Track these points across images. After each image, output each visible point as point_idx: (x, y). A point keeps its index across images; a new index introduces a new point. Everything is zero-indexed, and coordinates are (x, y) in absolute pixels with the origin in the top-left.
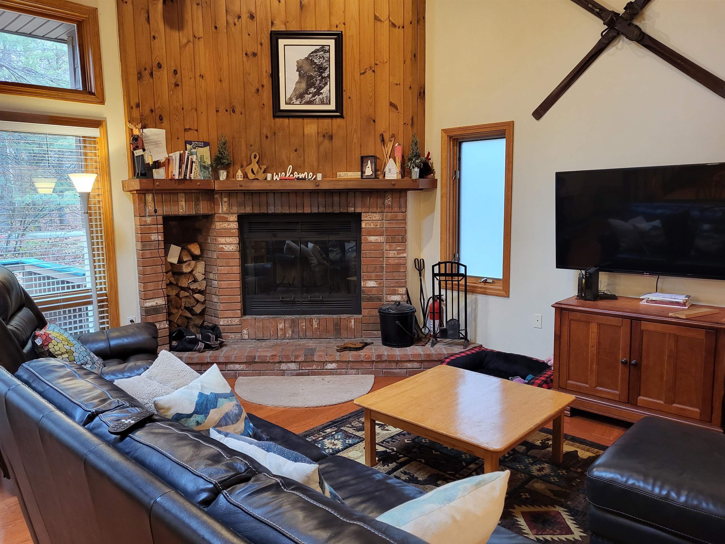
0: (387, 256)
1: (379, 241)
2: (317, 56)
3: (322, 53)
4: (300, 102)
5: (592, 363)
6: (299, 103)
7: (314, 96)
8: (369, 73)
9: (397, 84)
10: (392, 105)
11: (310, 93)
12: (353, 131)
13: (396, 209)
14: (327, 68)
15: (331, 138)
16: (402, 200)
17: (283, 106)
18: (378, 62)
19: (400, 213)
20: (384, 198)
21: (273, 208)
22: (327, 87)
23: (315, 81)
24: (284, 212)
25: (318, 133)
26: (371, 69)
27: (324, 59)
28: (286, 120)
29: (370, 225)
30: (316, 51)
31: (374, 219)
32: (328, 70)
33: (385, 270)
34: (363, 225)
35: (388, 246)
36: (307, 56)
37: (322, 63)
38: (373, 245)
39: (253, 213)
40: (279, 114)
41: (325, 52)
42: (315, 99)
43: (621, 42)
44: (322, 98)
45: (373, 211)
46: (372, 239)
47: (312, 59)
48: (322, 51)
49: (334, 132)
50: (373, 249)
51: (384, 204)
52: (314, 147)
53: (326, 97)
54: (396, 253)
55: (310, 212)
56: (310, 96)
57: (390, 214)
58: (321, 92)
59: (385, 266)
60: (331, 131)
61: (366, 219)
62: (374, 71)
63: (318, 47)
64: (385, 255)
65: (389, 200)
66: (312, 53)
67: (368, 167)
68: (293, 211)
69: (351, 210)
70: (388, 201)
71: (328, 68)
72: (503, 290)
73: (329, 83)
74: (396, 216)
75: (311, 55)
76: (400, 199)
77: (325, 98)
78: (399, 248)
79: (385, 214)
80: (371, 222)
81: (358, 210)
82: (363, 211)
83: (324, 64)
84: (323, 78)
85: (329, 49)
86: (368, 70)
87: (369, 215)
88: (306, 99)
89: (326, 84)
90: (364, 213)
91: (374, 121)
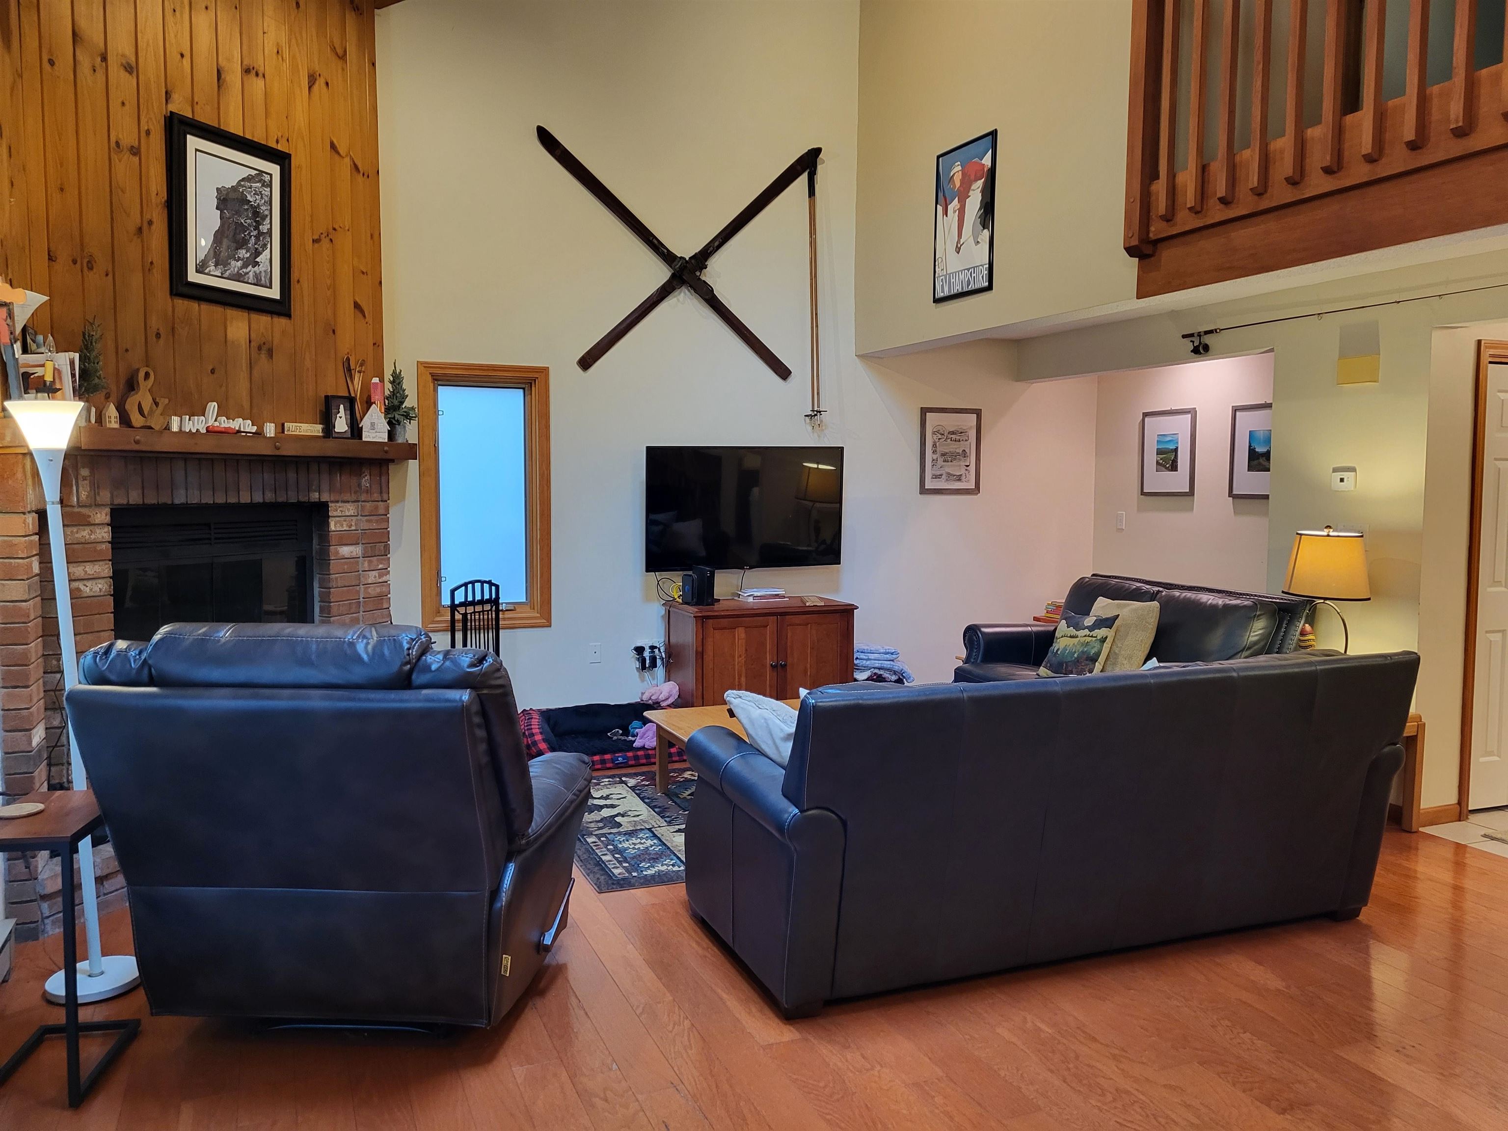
0: (366, 582)
1: (354, 555)
2: (251, 188)
3: (259, 185)
4: (222, 274)
5: (740, 676)
6: (220, 275)
7: (245, 266)
8: (325, 242)
9: (363, 273)
10: (357, 306)
11: (239, 259)
12: (304, 345)
13: (376, 496)
14: (267, 215)
15: (270, 353)
16: (384, 479)
17: (193, 277)
18: (337, 227)
19: (380, 503)
20: (360, 475)
21: (183, 492)
22: (266, 254)
23: (248, 237)
24: (203, 501)
25: (250, 342)
26: (328, 235)
27: (262, 198)
28: (194, 306)
29: (342, 526)
30: (249, 179)
31: (347, 514)
32: (268, 220)
33: (362, 609)
34: (332, 527)
35: (366, 564)
36: (234, 184)
37: (258, 204)
38: (346, 563)
39: (144, 504)
40: (185, 290)
41: (263, 185)
42: (248, 273)
43: (682, 294)
44: (258, 272)
45: (345, 498)
46: (345, 551)
47: (243, 192)
48: (259, 181)
49: (276, 341)
50: (346, 571)
51: (359, 485)
52: (244, 368)
53: (265, 271)
54: (377, 575)
55: (249, 501)
56: (239, 264)
57: (368, 504)
58: (257, 260)
59: (361, 599)
60: (270, 339)
61: (335, 514)
62: (331, 240)
63: (254, 172)
64: (362, 579)
65: (366, 478)
66: (243, 180)
67: (340, 417)
68: (220, 499)
69: (315, 496)
70: (365, 481)
71: (269, 217)
72: (542, 617)
73: (269, 246)
74: (377, 508)
75: (242, 183)
76: (380, 477)
77: (263, 274)
78: (381, 566)
79: (360, 503)
80: (342, 519)
81: (325, 498)
82: (332, 499)
83: (262, 208)
84: (260, 234)
85: (271, 181)
86: (323, 236)
87: (340, 507)
88: (232, 269)
89: (264, 246)
90: (332, 502)
91: (334, 331)
